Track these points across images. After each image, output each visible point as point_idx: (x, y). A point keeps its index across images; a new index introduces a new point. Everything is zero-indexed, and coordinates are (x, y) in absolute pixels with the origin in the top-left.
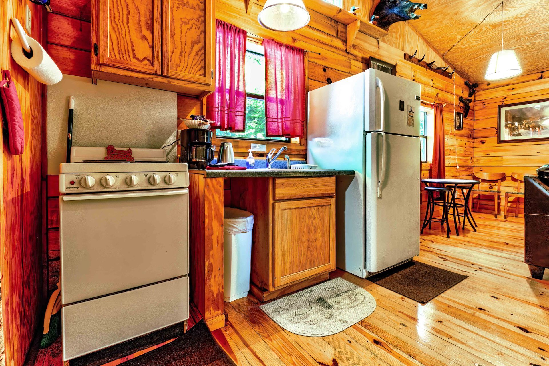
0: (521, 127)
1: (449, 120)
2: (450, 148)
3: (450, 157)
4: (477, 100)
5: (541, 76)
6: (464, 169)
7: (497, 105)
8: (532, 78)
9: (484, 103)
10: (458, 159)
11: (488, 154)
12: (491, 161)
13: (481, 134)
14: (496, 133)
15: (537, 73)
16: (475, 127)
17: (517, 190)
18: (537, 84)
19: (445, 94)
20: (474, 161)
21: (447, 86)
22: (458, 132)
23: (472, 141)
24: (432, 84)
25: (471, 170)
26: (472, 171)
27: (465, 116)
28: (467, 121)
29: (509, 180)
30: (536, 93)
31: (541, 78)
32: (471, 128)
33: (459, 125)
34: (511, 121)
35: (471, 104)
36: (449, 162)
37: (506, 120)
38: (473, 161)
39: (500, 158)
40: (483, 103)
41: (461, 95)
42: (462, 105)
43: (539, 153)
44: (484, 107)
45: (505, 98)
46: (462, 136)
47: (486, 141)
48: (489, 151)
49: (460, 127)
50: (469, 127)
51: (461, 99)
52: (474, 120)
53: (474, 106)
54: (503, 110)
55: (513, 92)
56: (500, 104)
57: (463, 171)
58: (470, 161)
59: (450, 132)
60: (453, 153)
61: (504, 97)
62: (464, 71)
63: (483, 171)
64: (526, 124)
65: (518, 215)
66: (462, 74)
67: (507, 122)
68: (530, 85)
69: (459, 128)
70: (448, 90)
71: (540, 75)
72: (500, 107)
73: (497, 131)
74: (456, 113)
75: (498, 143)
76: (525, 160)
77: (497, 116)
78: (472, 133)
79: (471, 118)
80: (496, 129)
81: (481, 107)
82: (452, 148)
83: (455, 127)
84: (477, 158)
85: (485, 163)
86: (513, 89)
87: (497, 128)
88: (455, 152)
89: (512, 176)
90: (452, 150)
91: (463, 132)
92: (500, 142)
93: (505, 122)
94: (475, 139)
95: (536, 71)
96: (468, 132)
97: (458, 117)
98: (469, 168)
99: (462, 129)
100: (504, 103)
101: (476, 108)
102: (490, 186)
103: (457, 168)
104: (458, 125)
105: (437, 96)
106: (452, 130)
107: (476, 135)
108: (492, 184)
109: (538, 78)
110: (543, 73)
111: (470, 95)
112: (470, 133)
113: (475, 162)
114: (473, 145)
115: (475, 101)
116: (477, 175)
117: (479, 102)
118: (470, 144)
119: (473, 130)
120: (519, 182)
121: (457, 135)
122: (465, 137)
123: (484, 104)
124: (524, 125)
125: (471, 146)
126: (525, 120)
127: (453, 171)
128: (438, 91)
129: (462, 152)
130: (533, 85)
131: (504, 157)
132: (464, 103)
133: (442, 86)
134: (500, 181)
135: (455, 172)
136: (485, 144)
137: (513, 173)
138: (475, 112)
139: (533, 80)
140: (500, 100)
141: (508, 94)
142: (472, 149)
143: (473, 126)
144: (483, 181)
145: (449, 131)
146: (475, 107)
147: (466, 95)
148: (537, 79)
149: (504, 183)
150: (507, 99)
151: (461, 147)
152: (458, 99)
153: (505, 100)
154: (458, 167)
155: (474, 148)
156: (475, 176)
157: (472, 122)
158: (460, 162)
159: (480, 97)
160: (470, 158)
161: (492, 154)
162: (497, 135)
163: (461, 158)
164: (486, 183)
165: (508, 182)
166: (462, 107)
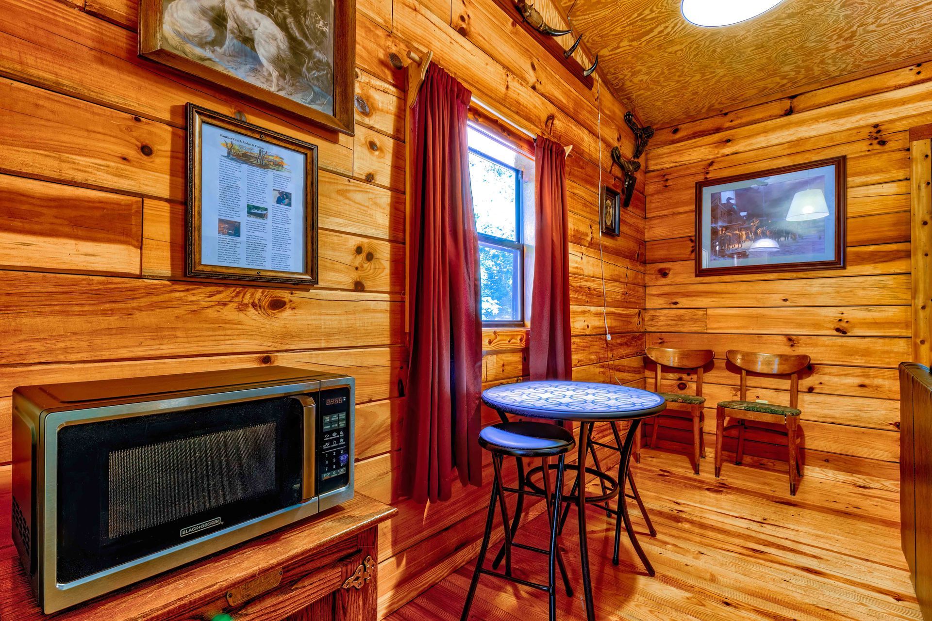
0: (747, 235)
1: (585, 205)
2: (589, 284)
3: (588, 308)
4: (652, 168)
5: (791, 107)
6: (622, 340)
7: (692, 181)
8: (768, 114)
9: (666, 177)
10: (608, 314)
11: (676, 303)
12: (681, 320)
13: (660, 253)
14: (692, 251)
15: (781, 99)
16: (648, 236)
17: (739, 393)
18: (782, 127)
19: (574, 127)
20: (646, 319)
21: (578, 104)
22: (608, 242)
23: (641, 268)
24: (531, 77)
25: (640, 342)
26: (641, 345)
27: (625, 204)
28: (631, 216)
29: (720, 368)
30: (779, 151)
31: (790, 112)
32: (639, 236)
33: (612, 223)
34: (724, 221)
35: (639, 176)
36: (586, 323)
37: (714, 218)
38: (643, 320)
39: (701, 312)
40: (664, 176)
41: (616, 144)
42: (617, 171)
43: (785, 300)
44: (666, 186)
45: (711, 164)
46: (617, 253)
47: (669, 269)
48: (677, 294)
49: (614, 230)
50: (634, 234)
51: (616, 156)
52: (646, 218)
53: (644, 185)
54: (707, 192)
55: (727, 150)
56: (701, 178)
57: (621, 345)
58: (635, 320)
59: (589, 239)
60: (593, 297)
61: (710, 161)
62: (623, 84)
63: (665, 344)
64: (757, 228)
65: (742, 459)
66: (617, 90)
67: (716, 222)
68: (766, 131)
69: (610, 232)
70: (580, 116)
71: (787, 104)
72: (699, 187)
73: (693, 244)
74: (602, 188)
75: (696, 276)
76: (757, 317)
77: (693, 207)
78: (642, 251)
79: (638, 212)
80: (692, 241)
81: (660, 186)
82: (592, 285)
83: (602, 228)
84: (652, 313)
85: (669, 325)
86: (728, 141)
87: (693, 238)
88: (600, 295)
89: (728, 359)
90: (594, 290)
91: (620, 243)
92: (700, 272)
93: (712, 223)
94: (648, 266)
95: (779, 96)
96: (632, 245)
97: (608, 202)
98: (634, 338)
99: (618, 235)
100: (708, 176)
101: (650, 189)
102: (680, 382)
103: (606, 340)
104: (609, 224)
105: (549, 124)
106: (595, 235)
107: (649, 255)
108: (685, 376)
109: (783, 113)
110: (795, 100)
111: (637, 153)
112: (636, 248)
113: (650, 323)
114: (644, 279)
115: (647, 172)
116: (653, 356)
117: (655, 173)
118: (635, 278)
119: (642, 243)
120: (744, 373)
121: (606, 249)
122: (626, 257)
123: (667, 180)
124: (754, 229)
125: (640, 281)
126: (754, 219)
127: (596, 348)
128: (552, 109)
129: (619, 297)
130: (774, 129)
131: (710, 311)
132: (622, 167)
133: (564, 101)
134: (702, 370)
135: (602, 351)
136: (670, 276)
137: (730, 352)
138: (648, 199)
139: (771, 118)
140: (700, 169)
141: (718, 153)
142: (641, 289)
143: (643, 233)
144: (666, 369)
145: (587, 235)
146: (646, 187)
147: (627, 150)
148: (781, 116)
149: (709, 376)
150: (715, 166)
151: (617, 284)
152: (609, 154)
153: (711, 168)
154: (609, 337)
155: (645, 287)
156: (648, 358)
157: (641, 224)
158: (614, 324)
159: (659, 161)
160: (637, 311)
161: (684, 302)
162: (693, 256)
163: (617, 311)
164: (671, 376)
165: (718, 375)
166: (617, 177)
